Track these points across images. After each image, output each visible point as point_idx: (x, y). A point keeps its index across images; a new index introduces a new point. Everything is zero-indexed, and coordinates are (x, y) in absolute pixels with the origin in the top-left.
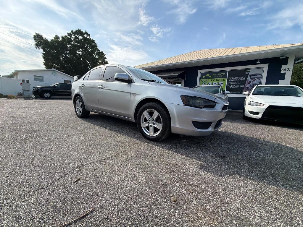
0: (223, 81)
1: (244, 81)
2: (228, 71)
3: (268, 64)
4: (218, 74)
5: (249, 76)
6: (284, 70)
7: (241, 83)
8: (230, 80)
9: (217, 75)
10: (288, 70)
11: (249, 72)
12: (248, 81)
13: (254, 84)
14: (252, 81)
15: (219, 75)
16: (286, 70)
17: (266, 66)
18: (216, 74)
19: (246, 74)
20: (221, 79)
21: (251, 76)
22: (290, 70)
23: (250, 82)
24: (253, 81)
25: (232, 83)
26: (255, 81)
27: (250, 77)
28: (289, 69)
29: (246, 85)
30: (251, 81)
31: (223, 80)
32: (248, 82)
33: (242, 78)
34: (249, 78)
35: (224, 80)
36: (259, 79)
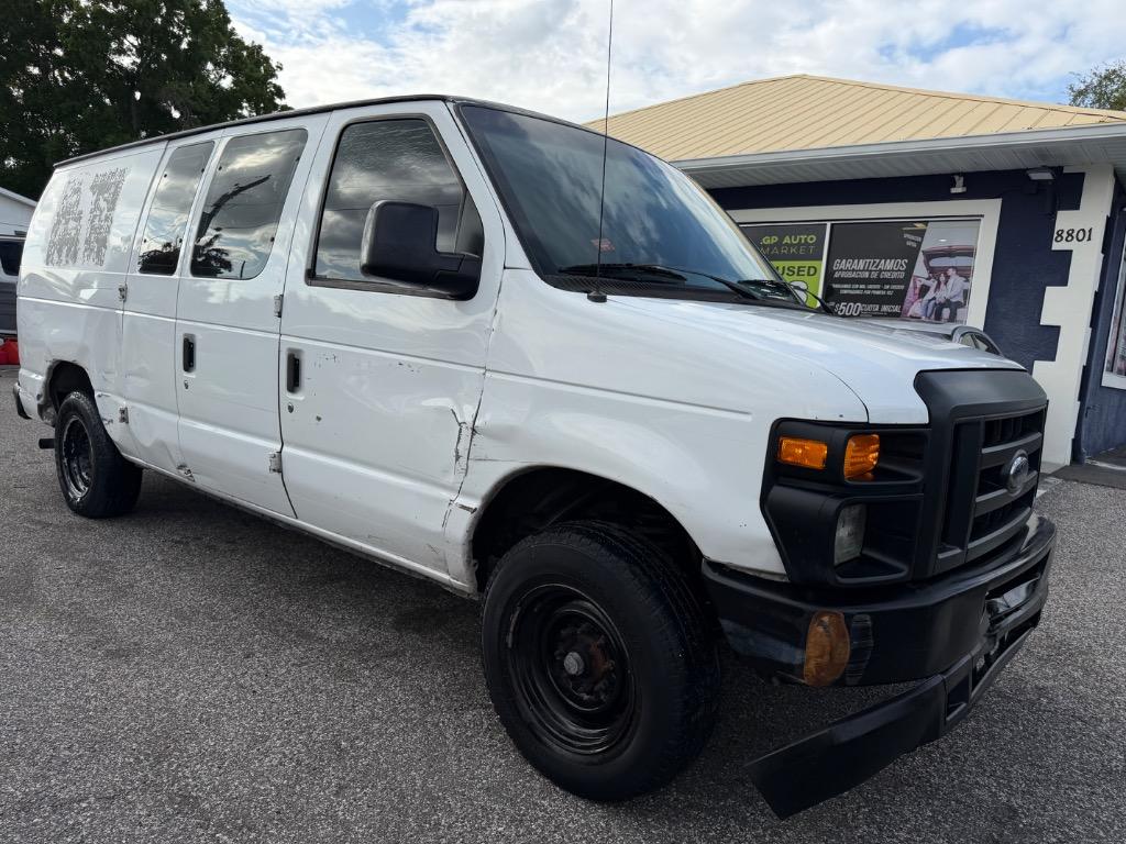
0: (806, 278)
1: (897, 281)
2: (829, 224)
3: (997, 203)
4: (787, 240)
5: (921, 258)
6: (1065, 235)
7: (889, 290)
8: (837, 275)
9: (779, 244)
10: (1081, 237)
11: (922, 233)
12: (919, 285)
13: (943, 301)
14: (932, 284)
15: (792, 245)
16: (1074, 235)
17: (990, 211)
18: (775, 239)
19: (909, 243)
20: (797, 264)
21: (930, 256)
22: (1089, 239)
23: (924, 290)
24: (939, 283)
25: (845, 289)
26: (946, 284)
27: (927, 262)
28: (1087, 234)
29: (906, 305)
30: (928, 283)
31: (809, 275)
32: (915, 288)
33: (889, 264)
34: (920, 270)
35: (812, 271)
36: (966, 273)
